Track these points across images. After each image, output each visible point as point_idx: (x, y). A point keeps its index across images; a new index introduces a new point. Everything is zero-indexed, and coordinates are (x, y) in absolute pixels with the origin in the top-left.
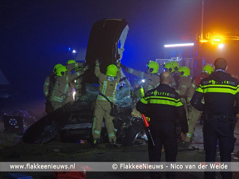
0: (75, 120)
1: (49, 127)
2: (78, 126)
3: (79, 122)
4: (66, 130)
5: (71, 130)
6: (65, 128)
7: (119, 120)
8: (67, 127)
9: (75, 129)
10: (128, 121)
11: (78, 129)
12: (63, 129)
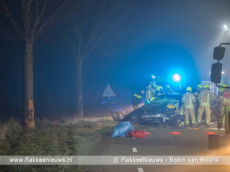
0: (147, 113)
1: (134, 117)
2: (148, 116)
3: (149, 114)
4: (142, 118)
5: (145, 118)
6: (142, 117)
7: (169, 113)
8: (143, 117)
9: (147, 118)
10: (174, 114)
11: (148, 118)
12: (141, 118)
